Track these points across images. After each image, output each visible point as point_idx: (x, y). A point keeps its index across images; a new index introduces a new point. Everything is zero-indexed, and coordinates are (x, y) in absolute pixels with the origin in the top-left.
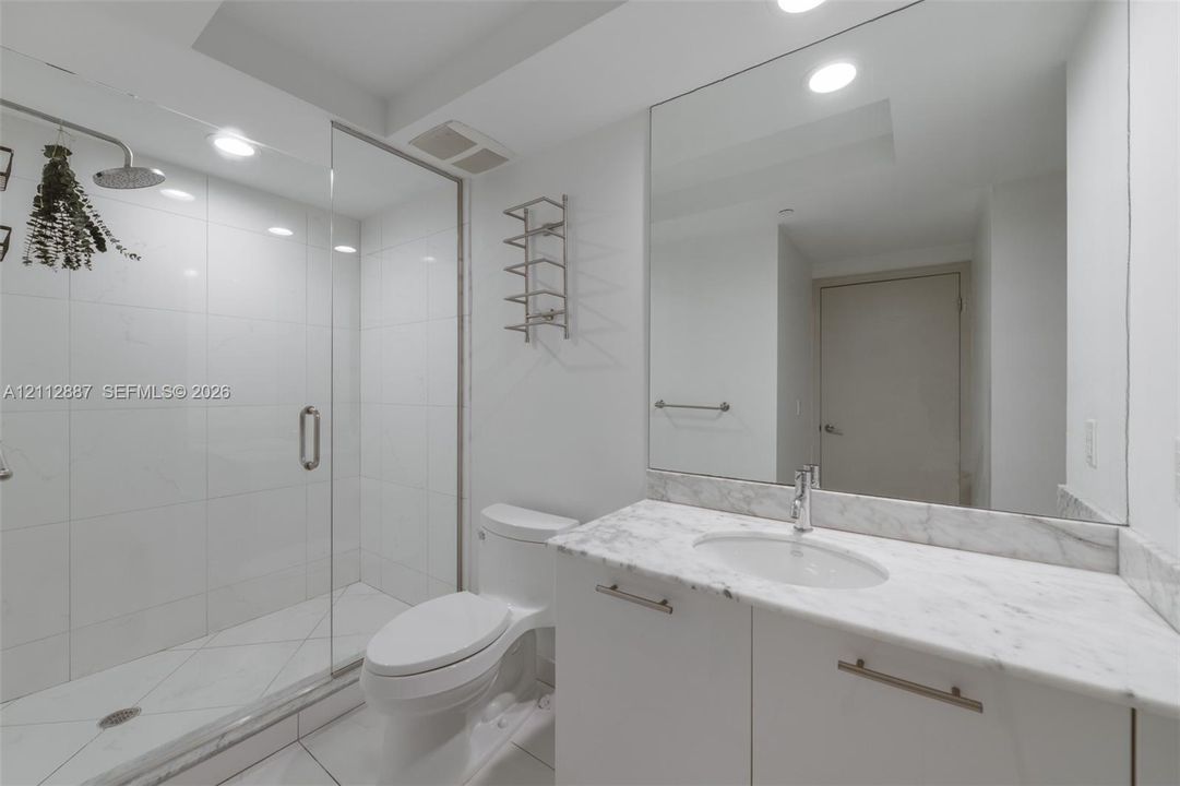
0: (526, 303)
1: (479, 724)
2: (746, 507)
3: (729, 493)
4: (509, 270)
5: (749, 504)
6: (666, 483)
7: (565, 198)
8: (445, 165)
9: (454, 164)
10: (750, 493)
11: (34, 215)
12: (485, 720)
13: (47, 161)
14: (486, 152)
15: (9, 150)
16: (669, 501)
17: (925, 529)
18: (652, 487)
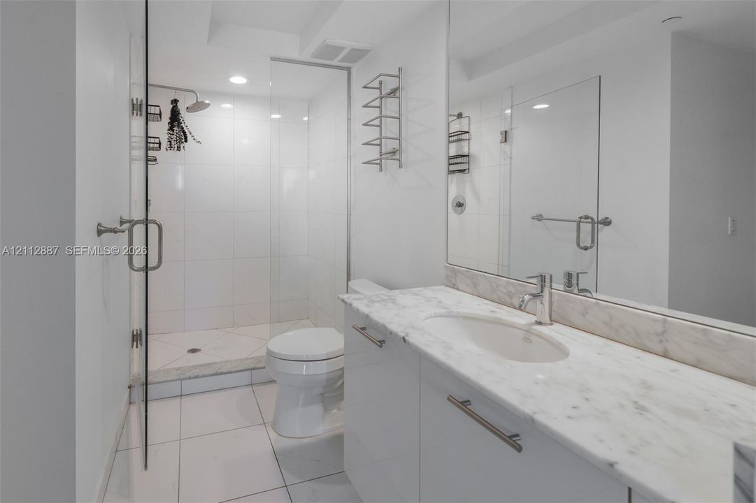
0: (380, 145)
1: (334, 411)
2: (508, 300)
3: (497, 287)
4: (366, 124)
5: (511, 297)
6: (456, 275)
7: (400, 70)
8: (335, 62)
9: (339, 61)
10: (513, 290)
11: (169, 130)
12: (339, 409)
13: (172, 106)
14: (353, 50)
15: (158, 106)
16: (458, 289)
17: (661, 341)
18: (447, 277)
